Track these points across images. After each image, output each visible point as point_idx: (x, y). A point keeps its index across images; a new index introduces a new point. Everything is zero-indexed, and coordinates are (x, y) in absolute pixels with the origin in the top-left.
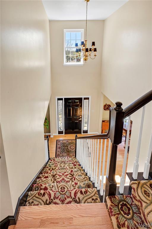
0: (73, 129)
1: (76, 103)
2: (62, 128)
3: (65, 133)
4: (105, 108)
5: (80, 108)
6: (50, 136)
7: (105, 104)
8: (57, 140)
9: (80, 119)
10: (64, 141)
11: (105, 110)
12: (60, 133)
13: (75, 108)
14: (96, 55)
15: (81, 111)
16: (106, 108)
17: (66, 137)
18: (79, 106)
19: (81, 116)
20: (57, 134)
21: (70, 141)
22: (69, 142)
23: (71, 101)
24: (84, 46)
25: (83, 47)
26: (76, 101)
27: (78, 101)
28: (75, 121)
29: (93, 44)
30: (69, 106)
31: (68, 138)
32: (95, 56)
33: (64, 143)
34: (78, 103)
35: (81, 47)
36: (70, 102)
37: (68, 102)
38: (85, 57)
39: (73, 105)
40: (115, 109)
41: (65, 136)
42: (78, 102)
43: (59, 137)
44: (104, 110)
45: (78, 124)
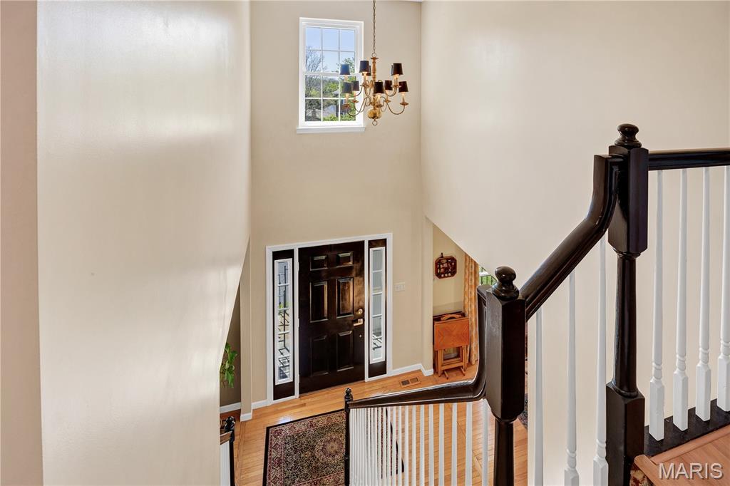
0: (333, 368)
1: (342, 264)
2: (289, 372)
3: (303, 390)
4: (440, 268)
5: (357, 279)
6: (237, 414)
7: (438, 255)
8: (268, 429)
9: (356, 321)
10: (298, 427)
11: (440, 277)
12: (282, 391)
13: (339, 283)
14: (406, 101)
15: (361, 292)
16: (442, 270)
17: (304, 405)
18: (354, 274)
19: (360, 312)
20: (270, 400)
21: (322, 421)
22: (320, 424)
23: (324, 257)
24: (369, 74)
25: (367, 78)
26: (341, 255)
27: (349, 254)
28: (342, 334)
29: (398, 69)
30: (317, 277)
31: (312, 410)
32: (404, 104)
33: (296, 438)
34: (351, 263)
35: (361, 78)
36: (320, 263)
37: (314, 262)
38: (371, 108)
39: (330, 273)
40: (497, 294)
41: (303, 402)
42: (347, 259)
43: (276, 411)
44: (436, 278)
45: (351, 345)
